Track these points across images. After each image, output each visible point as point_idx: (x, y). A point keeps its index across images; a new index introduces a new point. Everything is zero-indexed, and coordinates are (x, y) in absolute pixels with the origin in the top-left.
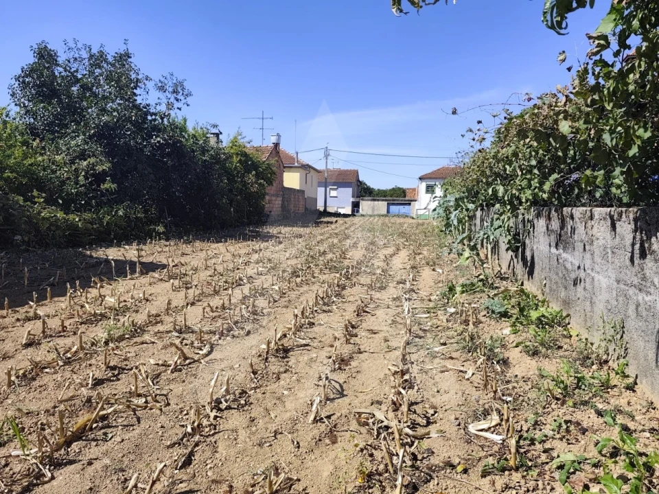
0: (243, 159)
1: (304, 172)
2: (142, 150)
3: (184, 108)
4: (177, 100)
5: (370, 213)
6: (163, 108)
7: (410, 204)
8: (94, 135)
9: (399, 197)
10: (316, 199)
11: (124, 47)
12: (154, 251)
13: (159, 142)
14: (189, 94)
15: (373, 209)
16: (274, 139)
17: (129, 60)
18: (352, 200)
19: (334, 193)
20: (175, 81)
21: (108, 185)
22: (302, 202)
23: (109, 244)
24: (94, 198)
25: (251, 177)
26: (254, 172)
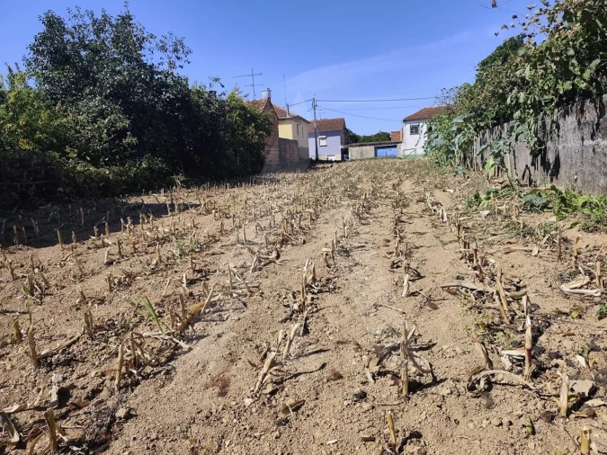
0: (242, 112)
1: (295, 124)
2: (154, 106)
3: (185, 65)
4: (178, 58)
5: (359, 157)
6: (165, 67)
7: (395, 146)
8: (110, 94)
9: (384, 141)
10: (307, 149)
11: (125, 10)
13: (168, 97)
14: (189, 52)
15: (362, 154)
16: (264, 96)
17: (131, 22)
18: (341, 147)
19: (323, 143)
20: (174, 41)
21: (130, 140)
22: (296, 153)
23: (139, 193)
24: (117, 153)
25: (251, 130)
26: (253, 124)
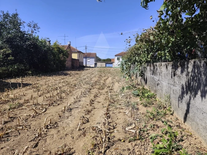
0: (58, 49)
1: (79, 54)
2: (23, 46)
3: (38, 32)
4: (35, 30)
5: (100, 66)
6: (30, 32)
7: (112, 64)
8: (5, 41)
9: (109, 61)
10: (83, 62)
11: (16, 12)
12: (27, 80)
13: (29, 44)
14: (39, 28)
15: (101, 65)
16: (69, 43)
17: (18, 16)
18: (94, 62)
19: (89, 60)
20: (34, 24)
21: (11, 58)
22: (78, 63)
23: (12, 78)
24: (5, 62)
25: (61, 55)
